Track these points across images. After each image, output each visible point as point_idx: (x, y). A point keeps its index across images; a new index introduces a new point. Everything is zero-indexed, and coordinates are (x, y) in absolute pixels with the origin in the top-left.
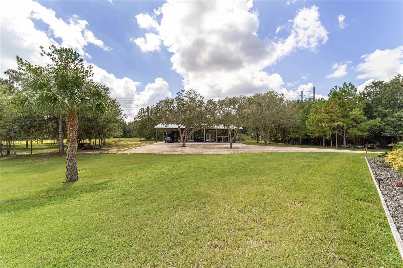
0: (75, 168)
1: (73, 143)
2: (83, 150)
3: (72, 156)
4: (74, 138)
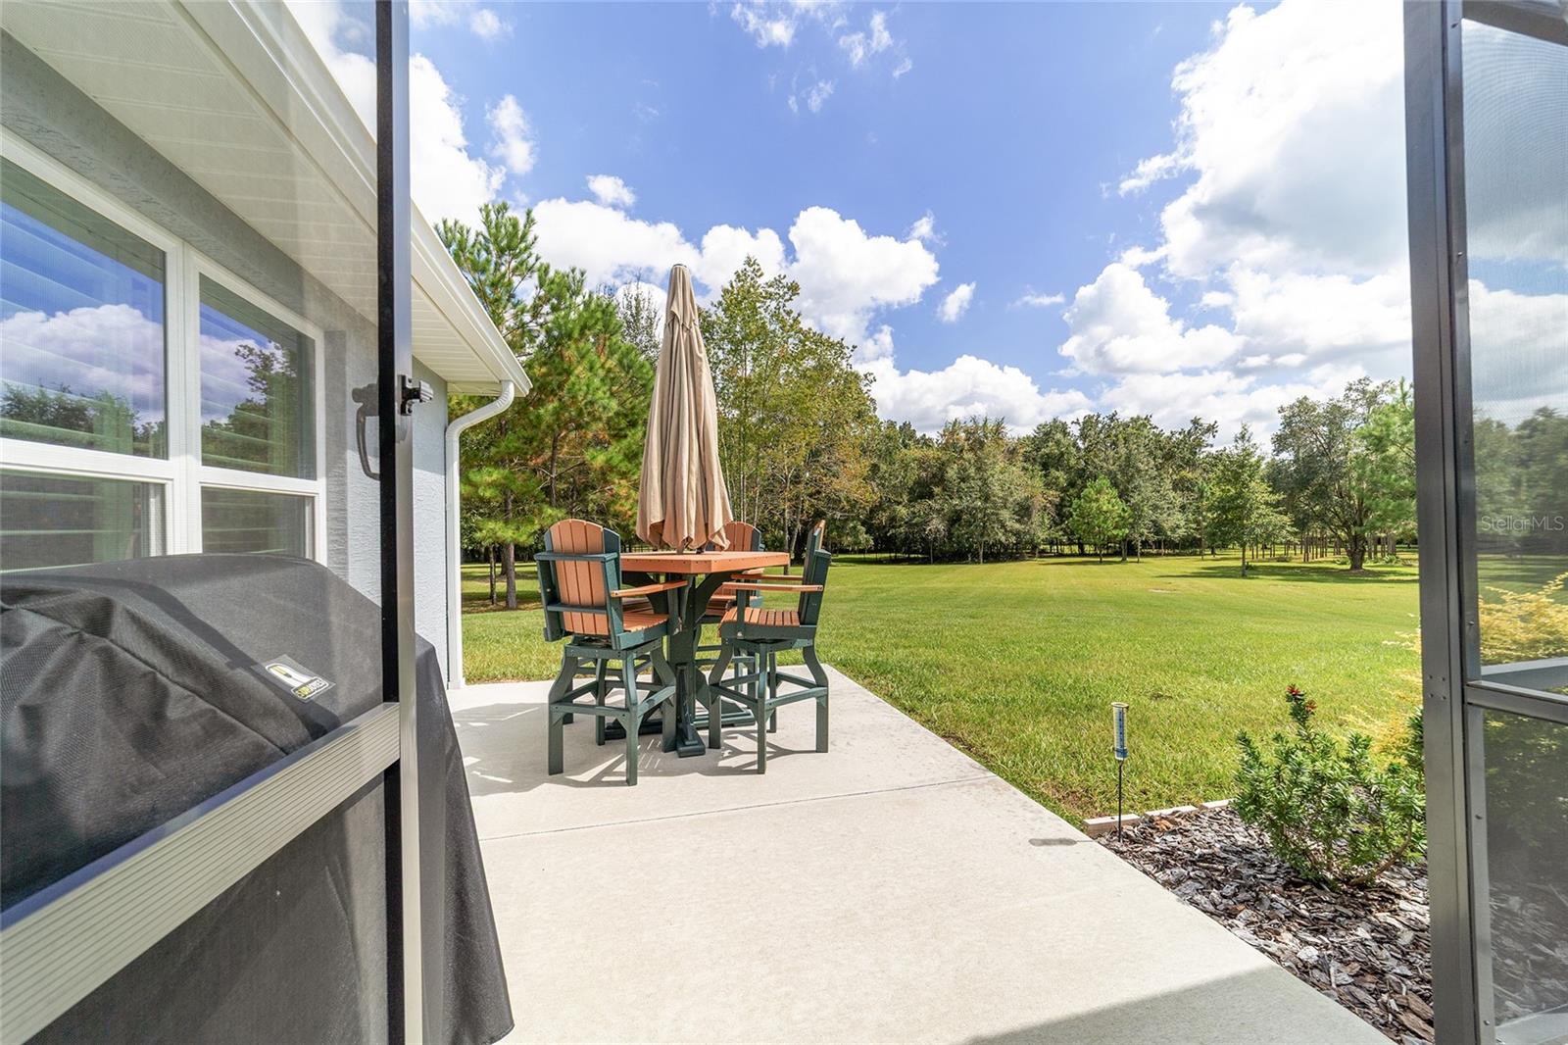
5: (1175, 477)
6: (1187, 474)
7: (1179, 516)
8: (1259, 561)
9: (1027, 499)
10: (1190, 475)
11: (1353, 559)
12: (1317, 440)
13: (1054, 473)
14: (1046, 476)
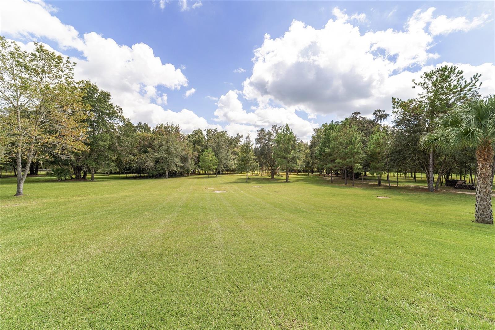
0: (489, 209)
1: (487, 180)
2: (456, 188)
3: (485, 194)
4: (488, 174)
5: (232, 150)
6: (235, 149)
7: (233, 162)
8: (252, 176)
9: (186, 155)
10: (236, 150)
11: (272, 176)
12: (265, 141)
13: (197, 146)
14: (194, 147)
